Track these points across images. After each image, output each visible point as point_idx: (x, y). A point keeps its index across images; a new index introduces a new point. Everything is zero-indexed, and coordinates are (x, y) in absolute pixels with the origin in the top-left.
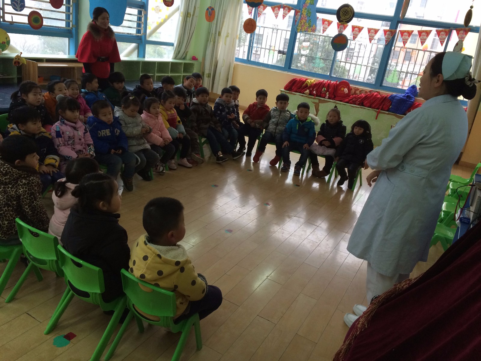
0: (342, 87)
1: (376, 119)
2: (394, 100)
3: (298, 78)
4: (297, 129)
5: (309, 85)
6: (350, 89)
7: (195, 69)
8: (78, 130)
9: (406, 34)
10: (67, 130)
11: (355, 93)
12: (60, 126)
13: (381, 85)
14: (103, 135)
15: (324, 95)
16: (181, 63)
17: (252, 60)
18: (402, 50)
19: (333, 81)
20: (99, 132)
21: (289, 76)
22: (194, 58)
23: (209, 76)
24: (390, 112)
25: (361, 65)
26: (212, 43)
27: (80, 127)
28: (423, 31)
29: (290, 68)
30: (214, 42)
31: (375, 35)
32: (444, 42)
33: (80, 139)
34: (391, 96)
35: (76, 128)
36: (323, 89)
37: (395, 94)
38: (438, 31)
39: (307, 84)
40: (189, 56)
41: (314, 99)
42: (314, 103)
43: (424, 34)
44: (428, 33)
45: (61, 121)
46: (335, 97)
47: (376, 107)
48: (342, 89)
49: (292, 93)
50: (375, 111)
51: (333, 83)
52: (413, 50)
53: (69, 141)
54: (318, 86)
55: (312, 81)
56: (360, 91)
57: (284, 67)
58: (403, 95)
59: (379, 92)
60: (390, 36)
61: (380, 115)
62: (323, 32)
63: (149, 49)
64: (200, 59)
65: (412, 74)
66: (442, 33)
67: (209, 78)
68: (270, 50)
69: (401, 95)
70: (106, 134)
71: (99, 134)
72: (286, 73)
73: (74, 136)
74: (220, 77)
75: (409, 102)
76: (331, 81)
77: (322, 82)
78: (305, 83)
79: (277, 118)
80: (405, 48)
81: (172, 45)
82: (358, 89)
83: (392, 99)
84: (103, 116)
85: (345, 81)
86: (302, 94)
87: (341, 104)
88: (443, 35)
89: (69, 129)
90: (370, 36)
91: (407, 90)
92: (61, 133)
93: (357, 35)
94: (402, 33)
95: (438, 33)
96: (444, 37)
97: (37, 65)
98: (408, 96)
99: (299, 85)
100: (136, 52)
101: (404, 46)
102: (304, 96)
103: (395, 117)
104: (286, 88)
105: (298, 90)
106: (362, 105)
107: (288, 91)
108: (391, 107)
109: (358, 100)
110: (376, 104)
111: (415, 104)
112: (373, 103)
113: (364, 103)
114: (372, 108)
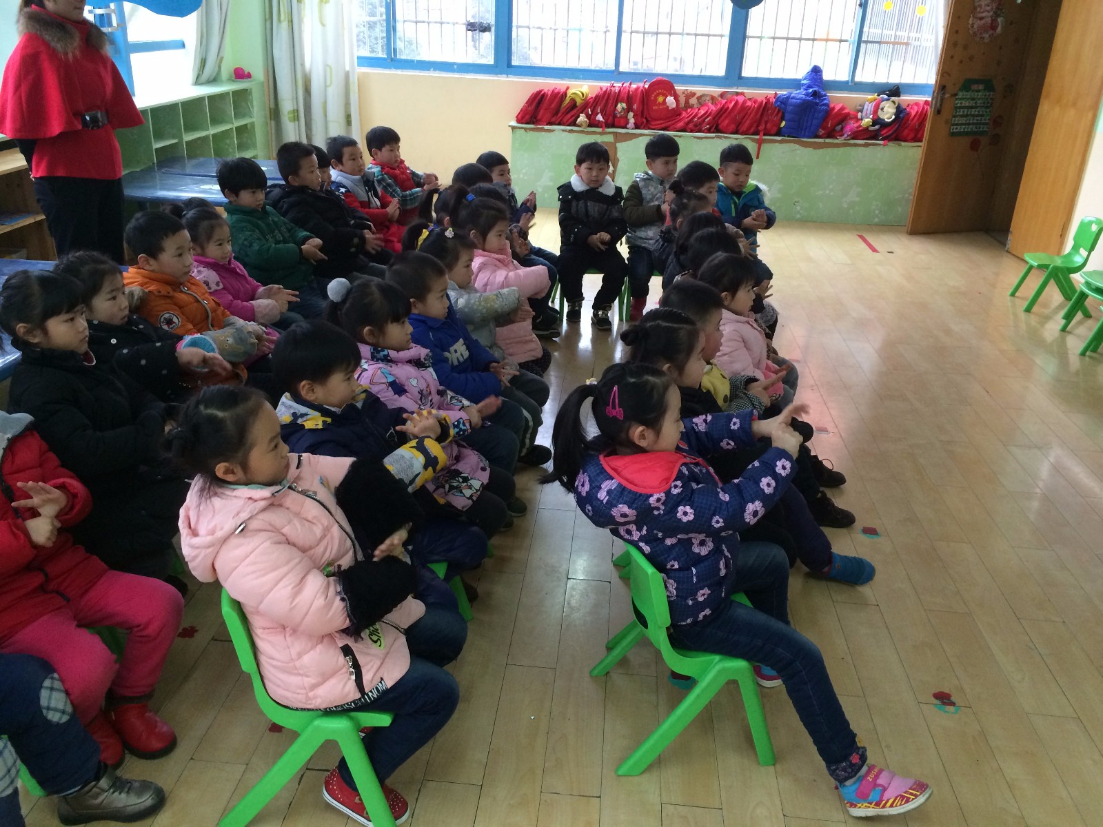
0: (658, 95)
3: (548, 89)
4: (734, 214)
5: (579, 102)
6: (677, 97)
7: (255, 103)
8: (427, 367)
10: (409, 374)
11: (688, 105)
12: (390, 369)
13: (739, 76)
14: (455, 362)
15: (622, 122)
16: (228, 93)
17: (403, 57)
19: (633, 82)
21: (520, 87)
22: (240, 74)
23: (295, 117)
24: (785, 136)
29: (511, 65)
34: (777, 97)
36: (619, 105)
37: (785, 93)
39: (573, 102)
40: (227, 68)
41: (602, 133)
45: (374, 357)
47: (752, 131)
48: (660, 99)
49: (543, 130)
50: (751, 139)
51: (637, 89)
53: (422, 403)
54: (604, 101)
55: (584, 90)
56: (699, 98)
57: (493, 63)
58: (803, 91)
59: (745, 95)
61: (765, 147)
64: (258, 72)
67: (297, 122)
69: (799, 94)
70: (461, 354)
72: (503, 78)
73: (428, 385)
74: (326, 116)
75: (821, 105)
76: (630, 84)
77: (610, 90)
78: (568, 99)
82: (693, 94)
83: (783, 106)
85: (660, 78)
86: (570, 128)
89: (409, 369)
91: (806, 79)
98: (815, 94)
99: (553, 106)
102: (577, 131)
103: (798, 146)
104: (523, 118)
105: (553, 120)
106: (718, 130)
107: (532, 126)
108: (783, 124)
109: (706, 120)
110: (748, 122)
111: (834, 108)
112: (740, 123)
113: (720, 126)
114: (742, 134)
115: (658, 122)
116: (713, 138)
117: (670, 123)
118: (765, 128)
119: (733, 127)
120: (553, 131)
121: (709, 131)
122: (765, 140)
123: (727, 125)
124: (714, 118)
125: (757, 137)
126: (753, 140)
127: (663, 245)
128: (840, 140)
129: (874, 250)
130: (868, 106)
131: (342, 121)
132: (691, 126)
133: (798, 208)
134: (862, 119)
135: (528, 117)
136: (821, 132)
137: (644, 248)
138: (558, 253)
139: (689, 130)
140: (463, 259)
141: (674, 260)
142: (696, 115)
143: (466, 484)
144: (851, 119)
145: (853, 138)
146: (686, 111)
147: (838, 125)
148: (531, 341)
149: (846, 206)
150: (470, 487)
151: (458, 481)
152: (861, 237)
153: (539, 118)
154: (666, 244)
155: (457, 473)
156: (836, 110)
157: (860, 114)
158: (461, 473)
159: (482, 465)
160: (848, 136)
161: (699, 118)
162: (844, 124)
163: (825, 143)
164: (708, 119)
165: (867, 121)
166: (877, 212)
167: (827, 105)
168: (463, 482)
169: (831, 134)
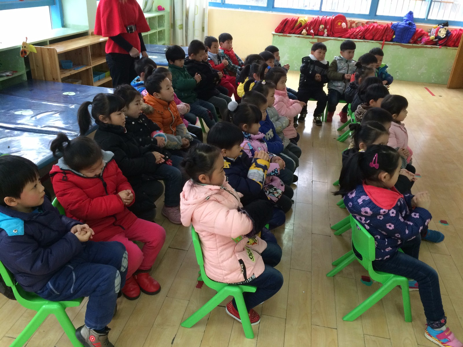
0: (338, 22)
2: (397, 29)
3: (290, 18)
5: (303, 24)
6: (347, 23)
7: (166, 21)
11: (351, 27)
12: (251, 143)
13: (375, 15)
15: (322, 34)
17: (227, 2)
19: (329, 16)
21: (278, 17)
22: (161, 9)
23: (181, 27)
24: (394, 42)
29: (274, 7)
34: (392, 25)
35: (261, 139)
36: (320, 26)
37: (396, 23)
39: (300, 23)
40: (155, 6)
41: (312, 38)
46: (334, 33)
47: (380, 39)
48: (340, 24)
49: (286, 36)
51: (330, 19)
54: (314, 24)
55: (307, 19)
56: (357, 23)
57: (266, 6)
59: (378, 23)
61: (385, 47)
64: (168, 8)
67: (182, 30)
69: (402, 23)
72: (270, 13)
75: (412, 29)
76: (326, 16)
77: (317, 19)
82: (353, 22)
83: (394, 28)
85: (340, 14)
86: (298, 35)
92: (254, 151)
97: (56, 51)
98: (409, 24)
99: (292, 25)
102: (301, 37)
103: (400, 47)
104: (278, 30)
105: (291, 31)
106: (364, 38)
107: (282, 34)
108: (394, 37)
109: (359, 34)
110: (378, 35)
111: (418, 30)
112: (375, 35)
113: (366, 37)
114: (375, 40)
115: (338, 34)
116: (362, 42)
117: (343, 35)
118: (386, 38)
119: (371, 37)
120: (291, 36)
121: (360, 38)
122: (385, 43)
123: (369, 36)
124: (363, 33)
125: (382, 42)
126: (380, 43)
127: (351, 90)
128: (420, 45)
129: (433, 95)
130: (433, 30)
131: (201, 29)
132: (352, 36)
133: (398, 74)
134: (430, 36)
135: (280, 30)
136: (411, 41)
137: (336, 90)
138: (297, 90)
139: (351, 38)
140: (270, 93)
141: (358, 98)
142: (355, 31)
143: (276, 191)
144: (425, 35)
145: (426, 44)
146: (350, 29)
147: (419, 38)
148: (293, 130)
149: (419, 74)
150: (277, 193)
151: (273, 190)
152: (426, 88)
153: (285, 30)
154: (352, 89)
155: (272, 187)
156: (419, 31)
157: (429, 34)
158: (274, 187)
159: (281, 183)
160: (423, 43)
161: (357, 33)
162: (422, 38)
163: (413, 46)
164: (360, 33)
165: (432, 37)
166: (434, 78)
167: (415, 29)
168: (275, 190)
169: (415, 42)
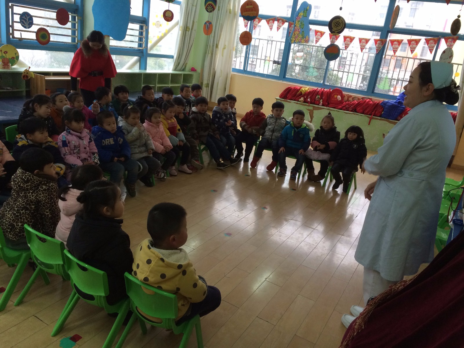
0: (335, 95)
1: (369, 124)
2: (386, 107)
3: (293, 87)
4: (293, 135)
5: (303, 93)
6: (343, 96)
7: (194, 79)
8: (83, 140)
9: (396, 43)
10: (73, 140)
11: (348, 100)
12: (66, 136)
13: (373, 92)
14: (107, 144)
15: (318, 103)
16: (181, 74)
17: (248, 70)
18: (393, 59)
19: (326, 89)
20: (103, 141)
21: (284, 85)
22: (193, 70)
23: (207, 86)
24: (383, 118)
25: (353, 73)
26: (210, 55)
27: (85, 137)
28: (413, 40)
29: (284, 77)
30: (212, 54)
31: (366, 45)
32: (433, 50)
33: (85, 148)
34: (383, 102)
35: (81, 137)
36: (317, 96)
37: (386, 100)
38: (427, 40)
39: (301, 92)
40: (188, 67)
41: (308, 106)
42: (308, 110)
43: (413, 42)
44: (417, 42)
45: (67, 131)
46: (329, 104)
47: (369, 114)
48: (336, 96)
49: (287, 101)
50: (367, 116)
51: (327, 91)
52: (403, 58)
53: (74, 149)
54: (312, 94)
55: (306, 89)
56: (354, 98)
57: (279, 76)
58: (395, 101)
59: (371, 99)
60: (381, 45)
61: (373, 121)
62: (316, 43)
63: (150, 61)
64: (199, 70)
65: (403, 81)
66: (431, 41)
67: (208, 88)
68: (265, 60)
69: (392, 101)
70: (110, 142)
71: (104, 143)
72: (281, 82)
73: (79, 145)
74: (218, 86)
75: (402, 107)
76: (324, 89)
77: (316, 90)
78: (299, 92)
79: (273, 125)
80: (395, 56)
81: (172, 57)
82: (351, 96)
83: (384, 105)
84: (107, 125)
85: (337, 88)
86: (297, 102)
87: (334, 111)
88: (432, 43)
89: (75, 138)
90: (361, 46)
91: (399, 96)
92: (67, 142)
93: (349, 45)
94: (392, 42)
95: (427, 41)
96: (433, 45)
97: (45, 78)
98: (399, 103)
99: (294, 93)
100: (138, 64)
101: (395, 54)
102: (300, 104)
103: (387, 122)
104: (281, 96)
105: (292, 98)
108: (383, 113)
109: (351, 107)
110: (368, 110)
112: (365, 110)
113: (357, 110)
114: (365, 114)
115: (332, 105)
116: (352, 114)
118: (375, 113)
120: (291, 102)
121: (351, 111)
122: (374, 118)
123: (360, 110)
124: (354, 106)
125: (370, 116)
131: (223, 89)
139: (343, 109)
140: (131, 116)
153: (287, 97)
156: (407, 110)
161: (349, 105)
